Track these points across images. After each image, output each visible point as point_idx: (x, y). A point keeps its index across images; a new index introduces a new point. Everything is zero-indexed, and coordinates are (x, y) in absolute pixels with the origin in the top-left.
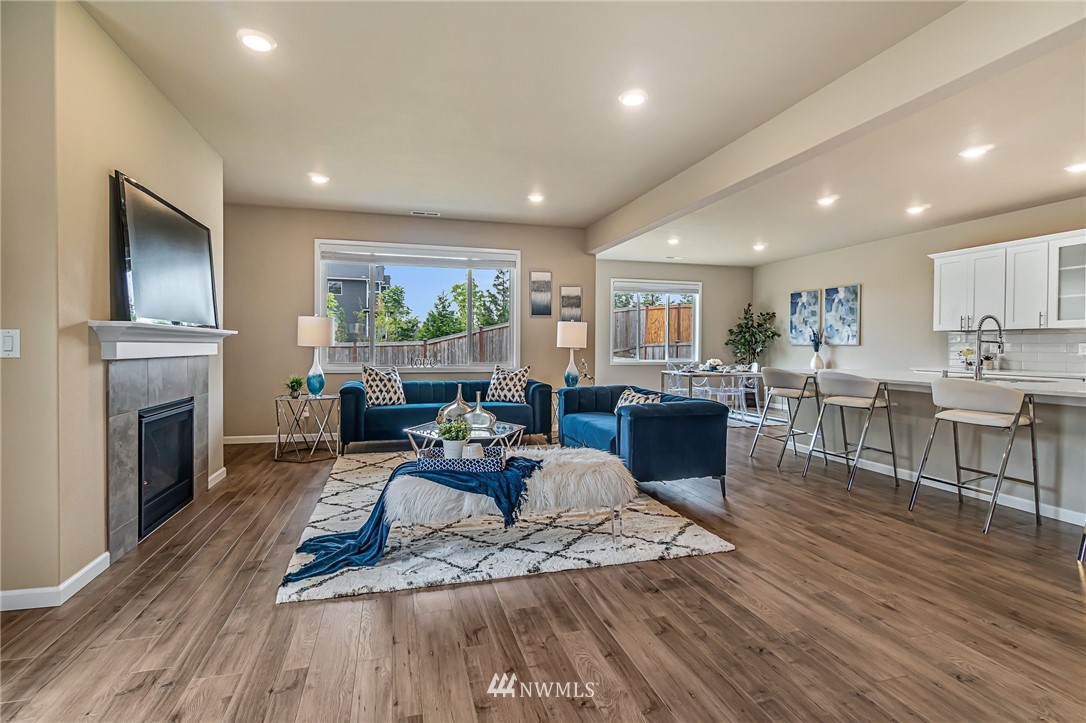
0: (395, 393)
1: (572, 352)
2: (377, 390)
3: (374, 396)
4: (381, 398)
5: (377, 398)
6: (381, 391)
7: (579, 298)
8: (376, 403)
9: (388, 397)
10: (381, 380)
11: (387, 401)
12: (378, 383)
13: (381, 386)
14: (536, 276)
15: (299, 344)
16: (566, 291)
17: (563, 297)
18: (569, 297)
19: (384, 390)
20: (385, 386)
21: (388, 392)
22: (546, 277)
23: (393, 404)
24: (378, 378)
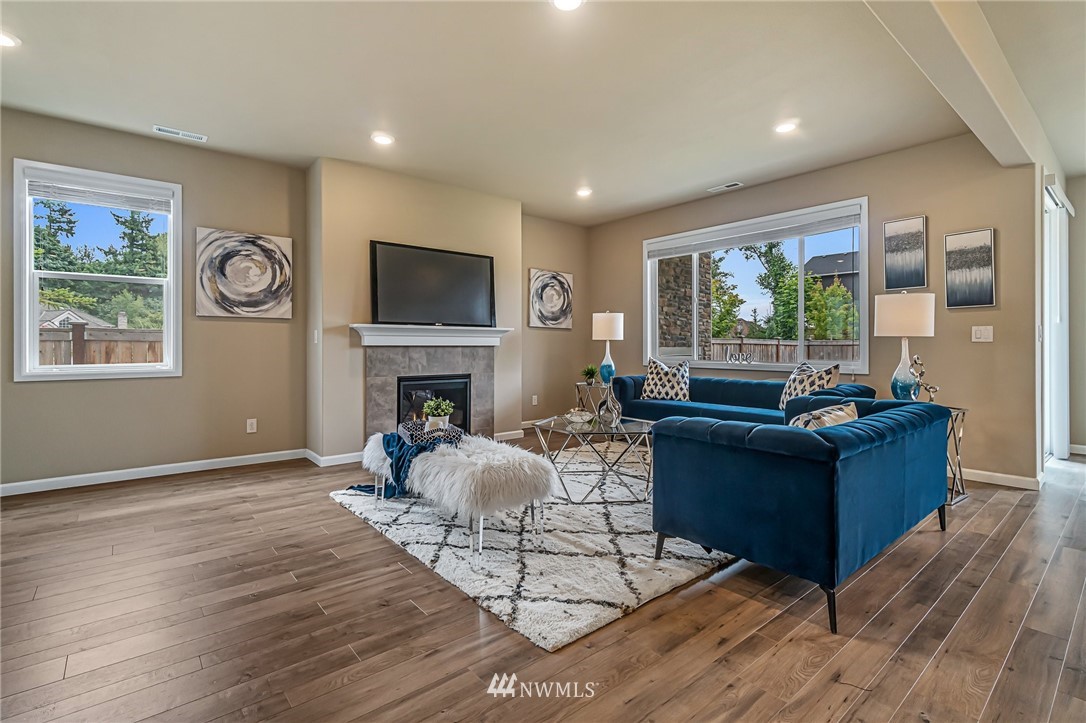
0: (673, 387)
1: (905, 345)
2: (652, 383)
3: (648, 389)
4: (656, 391)
5: (652, 392)
6: (656, 384)
7: (985, 250)
8: (652, 396)
9: (663, 391)
10: (658, 373)
11: (663, 395)
12: (654, 375)
13: (656, 380)
14: (894, 228)
15: (594, 338)
16: (955, 243)
17: (949, 254)
18: (962, 252)
19: (659, 383)
20: (660, 379)
21: (663, 386)
22: (915, 225)
23: (672, 399)
24: (655, 372)
